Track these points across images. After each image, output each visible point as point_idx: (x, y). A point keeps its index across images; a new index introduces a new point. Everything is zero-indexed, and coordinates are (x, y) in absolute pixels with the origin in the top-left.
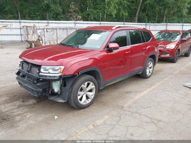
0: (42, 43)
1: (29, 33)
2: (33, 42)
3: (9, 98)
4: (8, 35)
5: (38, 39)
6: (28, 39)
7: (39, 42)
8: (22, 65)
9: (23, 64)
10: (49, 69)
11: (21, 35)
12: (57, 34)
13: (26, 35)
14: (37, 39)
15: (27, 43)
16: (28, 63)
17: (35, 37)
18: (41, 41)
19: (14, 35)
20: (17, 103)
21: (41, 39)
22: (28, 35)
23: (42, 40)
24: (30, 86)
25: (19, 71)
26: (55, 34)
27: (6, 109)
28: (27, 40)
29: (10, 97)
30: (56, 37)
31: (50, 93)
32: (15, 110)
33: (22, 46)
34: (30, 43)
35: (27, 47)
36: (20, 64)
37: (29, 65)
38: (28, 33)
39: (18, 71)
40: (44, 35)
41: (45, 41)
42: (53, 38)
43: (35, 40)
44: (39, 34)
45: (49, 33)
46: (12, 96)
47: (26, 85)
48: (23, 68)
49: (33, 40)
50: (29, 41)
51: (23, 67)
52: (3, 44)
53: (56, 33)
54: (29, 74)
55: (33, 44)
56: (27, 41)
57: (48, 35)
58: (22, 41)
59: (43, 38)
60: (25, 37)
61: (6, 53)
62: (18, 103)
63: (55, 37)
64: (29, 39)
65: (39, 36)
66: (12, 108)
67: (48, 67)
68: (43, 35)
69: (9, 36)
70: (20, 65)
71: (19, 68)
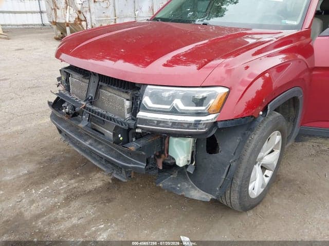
0: (86, 26)
1: (58, 5)
2: (68, 26)
3: (38, 166)
4: (15, 13)
5: (79, 18)
6: (56, 18)
7: (80, 24)
8: (67, 81)
9: (68, 75)
10: (173, 97)
11: (41, 12)
12: (114, 6)
13: (52, 9)
14: (76, 19)
15: (55, 27)
16: (85, 73)
17: (71, 13)
18: (84, 23)
19: (26, 12)
20: (61, 184)
21: (83, 18)
22: (55, 9)
23: (85, 21)
24: (100, 146)
25: (58, 98)
26: (111, 8)
27: (33, 207)
28: (54, 20)
29: (40, 163)
30: (113, 15)
31: (161, 168)
32: (61, 213)
33: (46, 34)
34: (62, 27)
35: (55, 36)
36: (59, 75)
37: (89, 79)
38: (56, 6)
39: (56, 97)
40: (90, 10)
41: (92, 23)
42: (107, 17)
43: (72, 20)
44: (79, 7)
45: (100, 5)
46: (45, 159)
47: (87, 144)
48: (68, 89)
49: (67, 21)
50: (58, 23)
51: (68, 87)
52: (8, 31)
53: (112, 5)
54: (93, 111)
55: (68, 29)
56: (55, 23)
57: (98, 9)
58: (44, 25)
59: (88, 16)
60: (50, 16)
61: (17, 48)
62: (63, 184)
63: (110, 13)
64: (59, 18)
65: (80, 12)
66: (50, 201)
67: (167, 92)
68: (87, 9)
69: (17, 15)
70: (59, 79)
71: (57, 90)
